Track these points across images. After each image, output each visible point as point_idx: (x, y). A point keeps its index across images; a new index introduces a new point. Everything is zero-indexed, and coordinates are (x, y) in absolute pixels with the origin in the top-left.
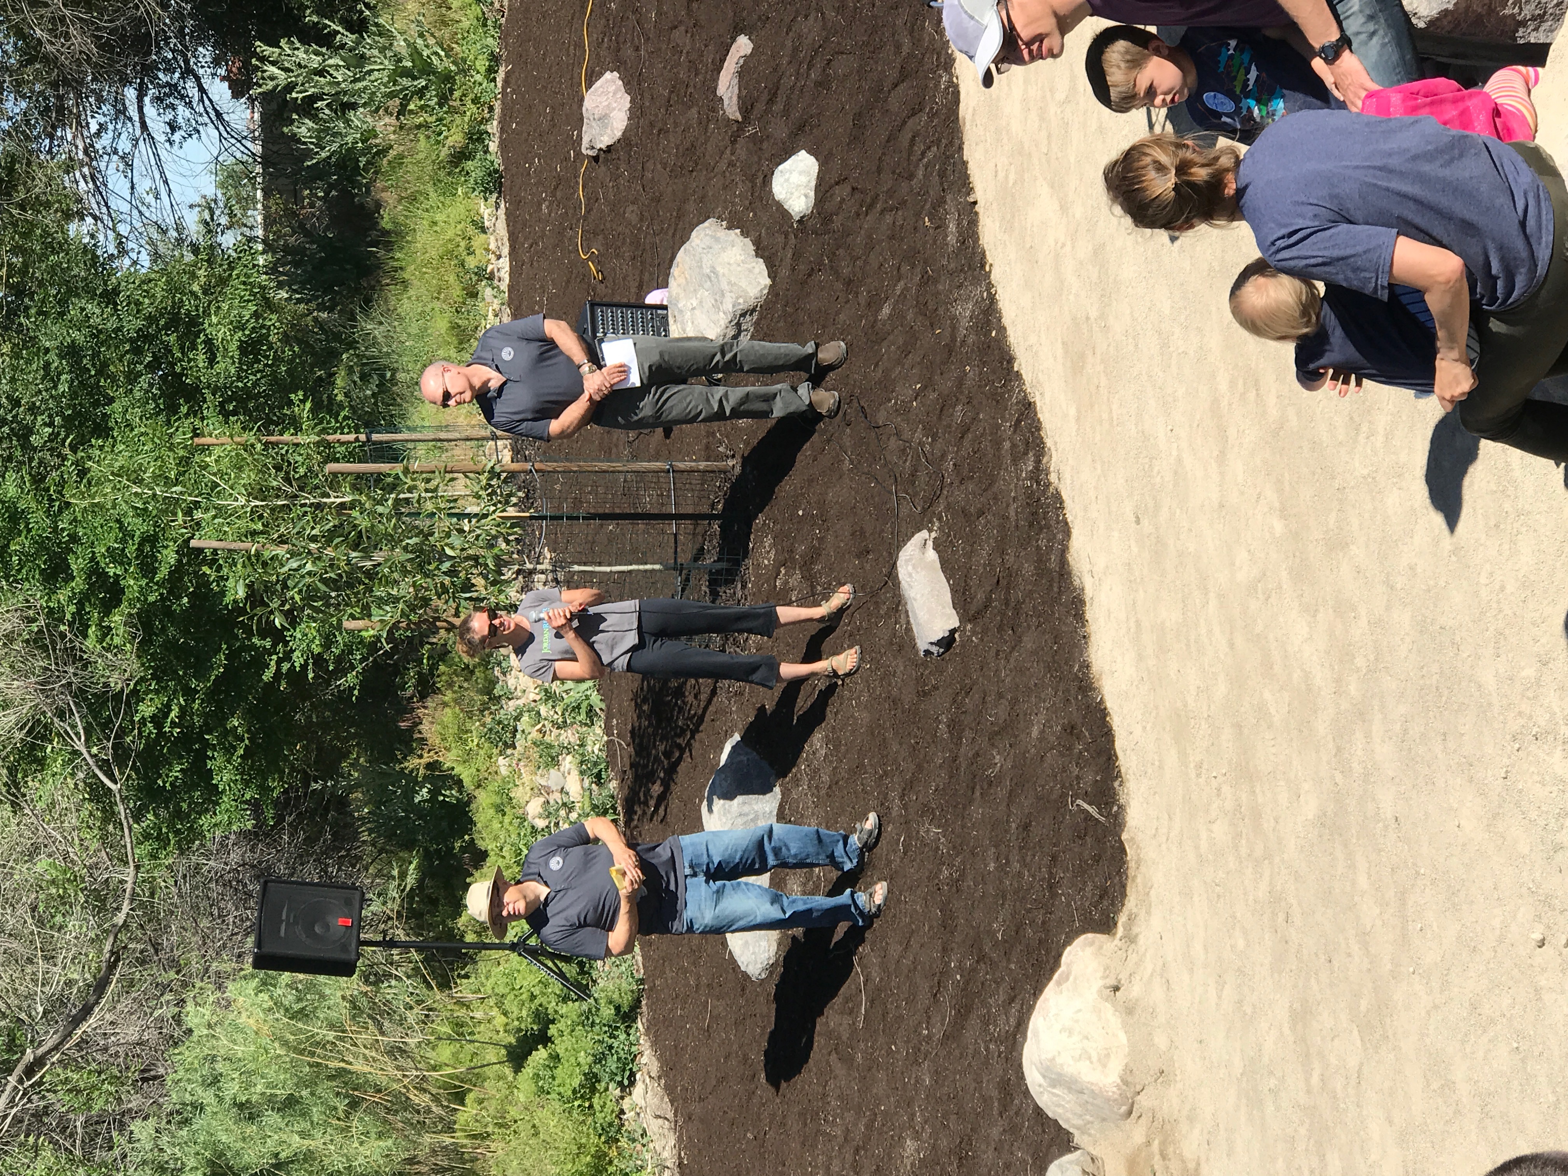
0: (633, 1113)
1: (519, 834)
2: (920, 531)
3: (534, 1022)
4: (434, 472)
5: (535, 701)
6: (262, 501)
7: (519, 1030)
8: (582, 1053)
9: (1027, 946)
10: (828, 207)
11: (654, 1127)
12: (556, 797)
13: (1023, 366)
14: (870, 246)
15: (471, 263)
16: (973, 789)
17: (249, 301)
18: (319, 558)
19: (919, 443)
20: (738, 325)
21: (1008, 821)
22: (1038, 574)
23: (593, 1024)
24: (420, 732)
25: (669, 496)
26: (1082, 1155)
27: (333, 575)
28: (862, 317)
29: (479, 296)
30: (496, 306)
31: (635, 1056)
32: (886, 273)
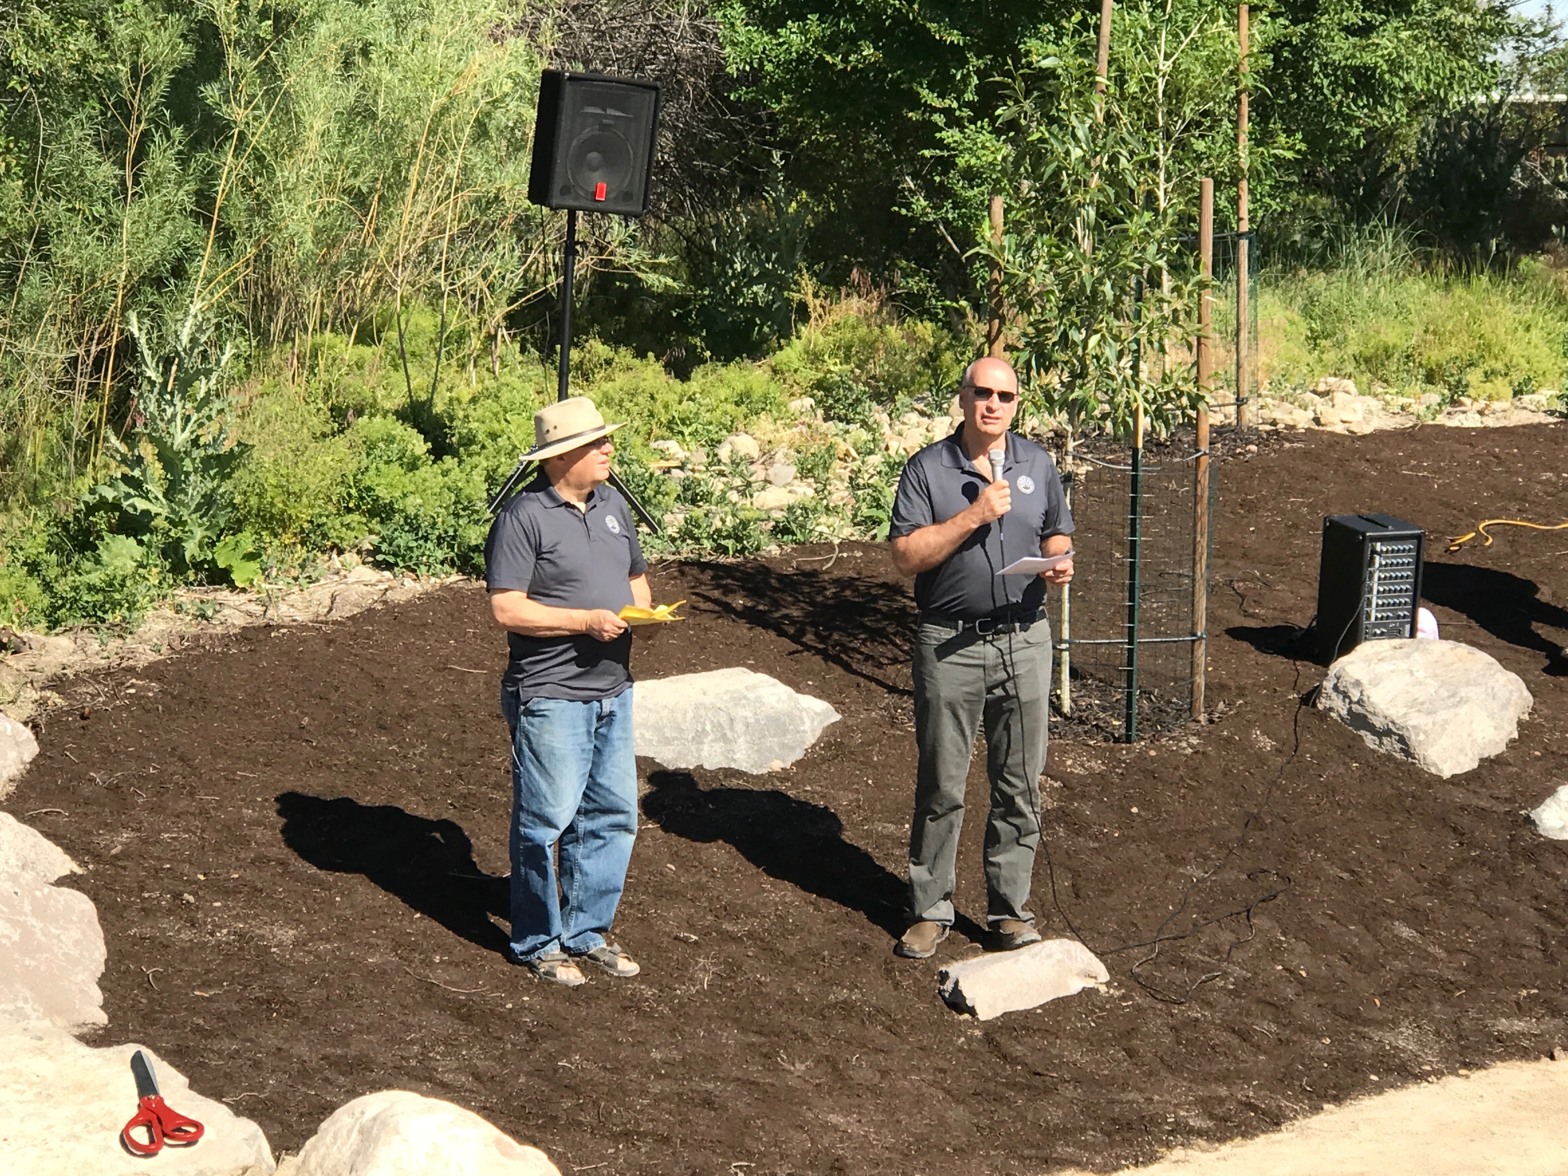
0: (339, 565)
1: (711, 423)
2: (1109, 970)
3: (461, 437)
4: (1199, 322)
5: (887, 448)
6: (1164, 92)
7: (452, 419)
8: (419, 501)
9: (549, 1100)
10: (1549, 860)
11: (321, 593)
12: (758, 473)
13: (1329, 1117)
14: (1493, 912)
15: (1474, 377)
16: (760, 1033)
17: (1428, 80)
18: (1088, 165)
19: (1225, 973)
20: (1388, 733)
21: (717, 1078)
22: (1047, 1129)
23: (457, 516)
24: (848, 295)
25: (1158, 634)
26: (270, 1168)
27: (1064, 185)
28: (1398, 899)
29: (1430, 387)
30: (1414, 408)
31: (414, 571)
32: (1456, 934)
